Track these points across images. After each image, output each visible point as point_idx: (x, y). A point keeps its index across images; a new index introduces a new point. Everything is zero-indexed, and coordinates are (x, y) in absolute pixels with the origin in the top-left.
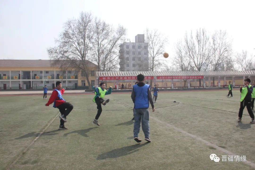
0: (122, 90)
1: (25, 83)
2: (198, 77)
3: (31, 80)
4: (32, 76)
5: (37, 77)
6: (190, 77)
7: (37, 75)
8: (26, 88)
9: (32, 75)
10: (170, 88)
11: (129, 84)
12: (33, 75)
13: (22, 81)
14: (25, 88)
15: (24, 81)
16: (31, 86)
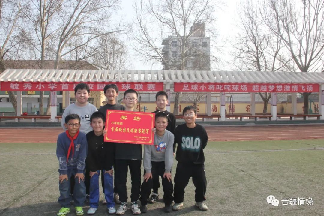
2: (303, 87)
6: (278, 87)
10: (217, 119)
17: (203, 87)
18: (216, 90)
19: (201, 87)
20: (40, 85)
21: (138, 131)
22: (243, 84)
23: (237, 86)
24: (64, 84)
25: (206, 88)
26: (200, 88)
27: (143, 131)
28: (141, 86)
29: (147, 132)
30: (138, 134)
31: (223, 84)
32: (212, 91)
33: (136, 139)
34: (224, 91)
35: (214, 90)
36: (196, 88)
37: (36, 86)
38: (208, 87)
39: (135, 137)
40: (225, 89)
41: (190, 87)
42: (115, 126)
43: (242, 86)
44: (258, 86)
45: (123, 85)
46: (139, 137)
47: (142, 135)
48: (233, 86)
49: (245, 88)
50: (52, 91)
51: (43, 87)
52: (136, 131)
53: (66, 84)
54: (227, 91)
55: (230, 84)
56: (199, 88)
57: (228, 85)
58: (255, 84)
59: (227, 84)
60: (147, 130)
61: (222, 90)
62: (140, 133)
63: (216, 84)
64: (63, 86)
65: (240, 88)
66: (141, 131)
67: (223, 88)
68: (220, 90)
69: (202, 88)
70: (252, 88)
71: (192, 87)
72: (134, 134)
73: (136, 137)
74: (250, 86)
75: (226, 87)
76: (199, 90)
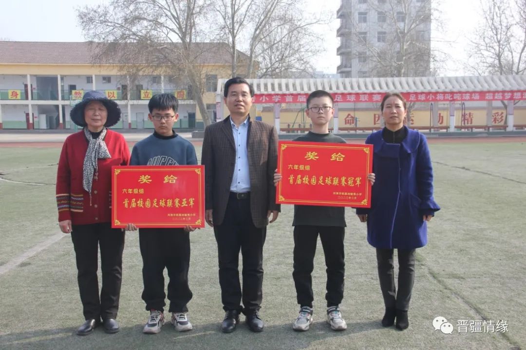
0: (288, 134)
1: (42, 110)
3: (60, 102)
4: (63, 91)
5: (76, 93)
6: (515, 94)
7: (77, 87)
8: (47, 127)
9: (62, 86)
10: (445, 131)
11: (349, 115)
12: (66, 88)
13: (33, 105)
14: (43, 125)
15: (39, 106)
16: (61, 121)
17: (431, 97)
18: (445, 100)
19: (429, 96)
20: (264, 97)
21: (340, 181)
22: (475, 92)
23: (468, 94)
24: (288, 96)
25: (434, 98)
26: (428, 98)
27: (350, 183)
28: (367, 97)
29: (358, 182)
30: (339, 188)
31: (452, 93)
32: (440, 100)
33: (336, 198)
34: (454, 100)
35: (442, 99)
36: (423, 97)
37: (260, 98)
38: (436, 97)
39: (334, 193)
40: (455, 98)
41: (417, 97)
42: (296, 173)
43: (473, 95)
44: (492, 94)
45: (348, 96)
46: (343, 194)
47: (347, 189)
48: (464, 94)
49: (477, 97)
50: (276, 103)
51: (267, 99)
52: (336, 182)
53: (291, 96)
54: (457, 100)
55: (460, 92)
56: (426, 97)
57: (458, 94)
58: (489, 92)
59: (456, 93)
60: (358, 180)
61: (452, 99)
62: (343, 185)
63: (444, 93)
64: (287, 98)
65: (471, 96)
66: (346, 181)
67: (452, 97)
68: (450, 99)
69: (429, 98)
70: (485, 96)
71: (419, 97)
72: (333, 188)
73: (337, 193)
74: (482, 94)
75: (456, 97)
76: (427, 100)
